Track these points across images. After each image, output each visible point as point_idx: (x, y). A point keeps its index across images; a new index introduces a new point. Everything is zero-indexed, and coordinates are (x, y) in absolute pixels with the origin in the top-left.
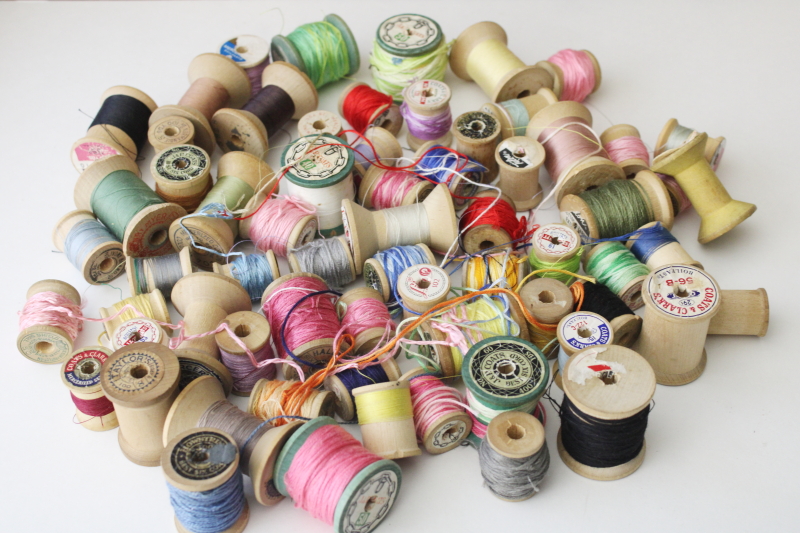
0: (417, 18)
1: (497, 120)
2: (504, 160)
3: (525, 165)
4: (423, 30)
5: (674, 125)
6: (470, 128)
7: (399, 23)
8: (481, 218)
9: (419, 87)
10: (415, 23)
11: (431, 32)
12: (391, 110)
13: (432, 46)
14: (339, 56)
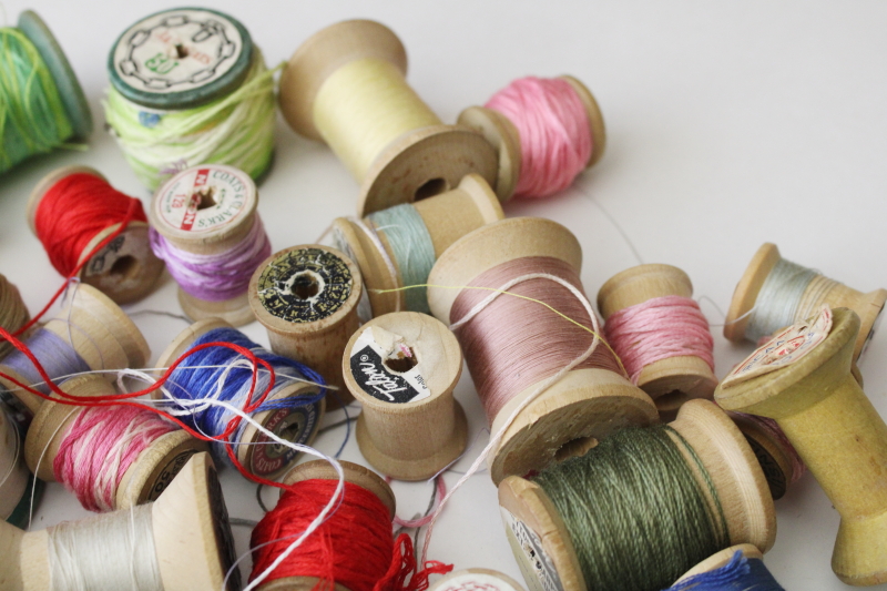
0: (202, 17)
1: (354, 269)
2: (361, 379)
3: (411, 393)
4: (210, 47)
5: (771, 261)
6: (287, 292)
7: (162, 30)
8: (283, 563)
9: (186, 186)
10: (197, 28)
11: (226, 50)
12: (127, 236)
13: (224, 82)
14: (36, 103)
